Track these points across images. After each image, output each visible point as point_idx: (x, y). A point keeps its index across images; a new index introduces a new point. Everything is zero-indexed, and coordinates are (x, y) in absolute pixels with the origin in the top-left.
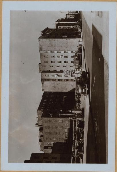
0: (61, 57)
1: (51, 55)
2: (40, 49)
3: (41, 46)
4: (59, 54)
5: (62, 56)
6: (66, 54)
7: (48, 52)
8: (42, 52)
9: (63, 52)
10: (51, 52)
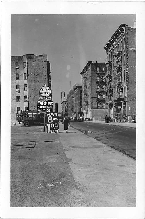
0: (18, 90)
1: (20, 74)
2: (29, 57)
3: (35, 57)
4: (22, 87)
5: (19, 92)
6: (22, 99)
7: (26, 69)
8: (25, 59)
9: (26, 93)
10: (25, 74)
